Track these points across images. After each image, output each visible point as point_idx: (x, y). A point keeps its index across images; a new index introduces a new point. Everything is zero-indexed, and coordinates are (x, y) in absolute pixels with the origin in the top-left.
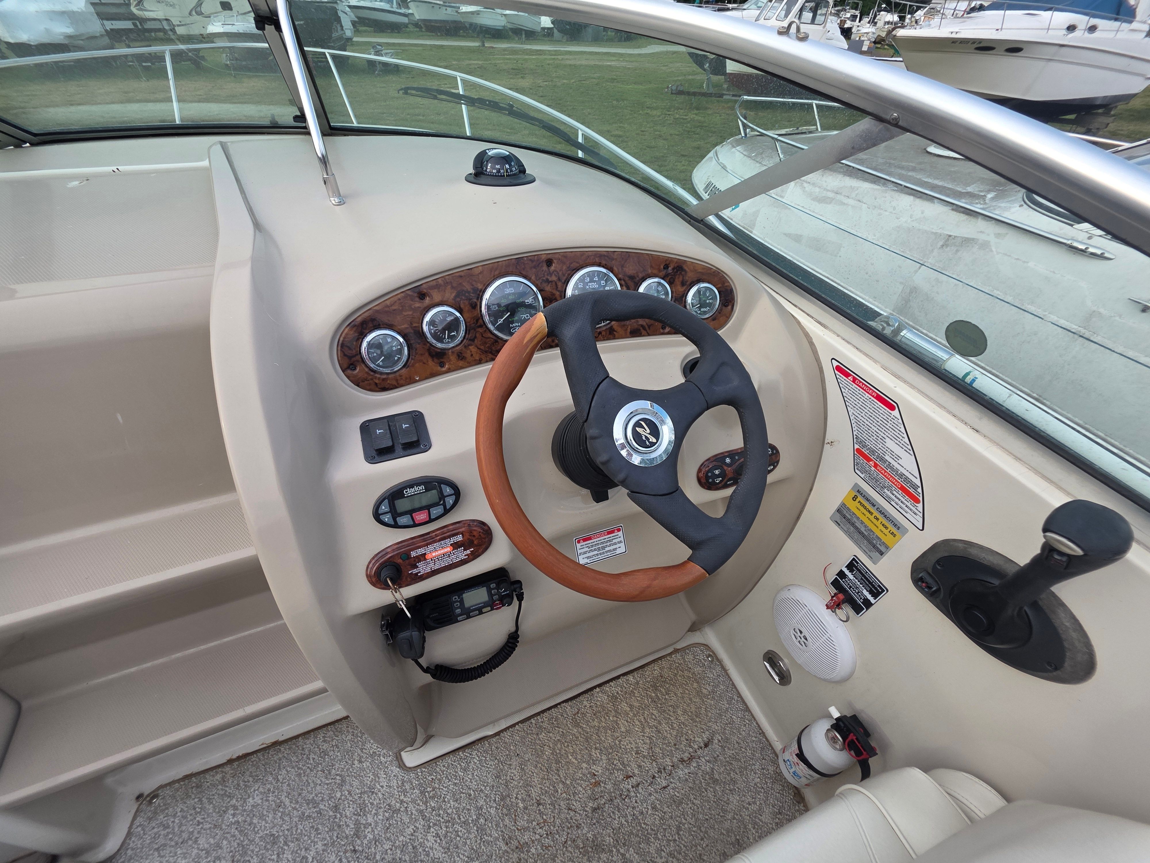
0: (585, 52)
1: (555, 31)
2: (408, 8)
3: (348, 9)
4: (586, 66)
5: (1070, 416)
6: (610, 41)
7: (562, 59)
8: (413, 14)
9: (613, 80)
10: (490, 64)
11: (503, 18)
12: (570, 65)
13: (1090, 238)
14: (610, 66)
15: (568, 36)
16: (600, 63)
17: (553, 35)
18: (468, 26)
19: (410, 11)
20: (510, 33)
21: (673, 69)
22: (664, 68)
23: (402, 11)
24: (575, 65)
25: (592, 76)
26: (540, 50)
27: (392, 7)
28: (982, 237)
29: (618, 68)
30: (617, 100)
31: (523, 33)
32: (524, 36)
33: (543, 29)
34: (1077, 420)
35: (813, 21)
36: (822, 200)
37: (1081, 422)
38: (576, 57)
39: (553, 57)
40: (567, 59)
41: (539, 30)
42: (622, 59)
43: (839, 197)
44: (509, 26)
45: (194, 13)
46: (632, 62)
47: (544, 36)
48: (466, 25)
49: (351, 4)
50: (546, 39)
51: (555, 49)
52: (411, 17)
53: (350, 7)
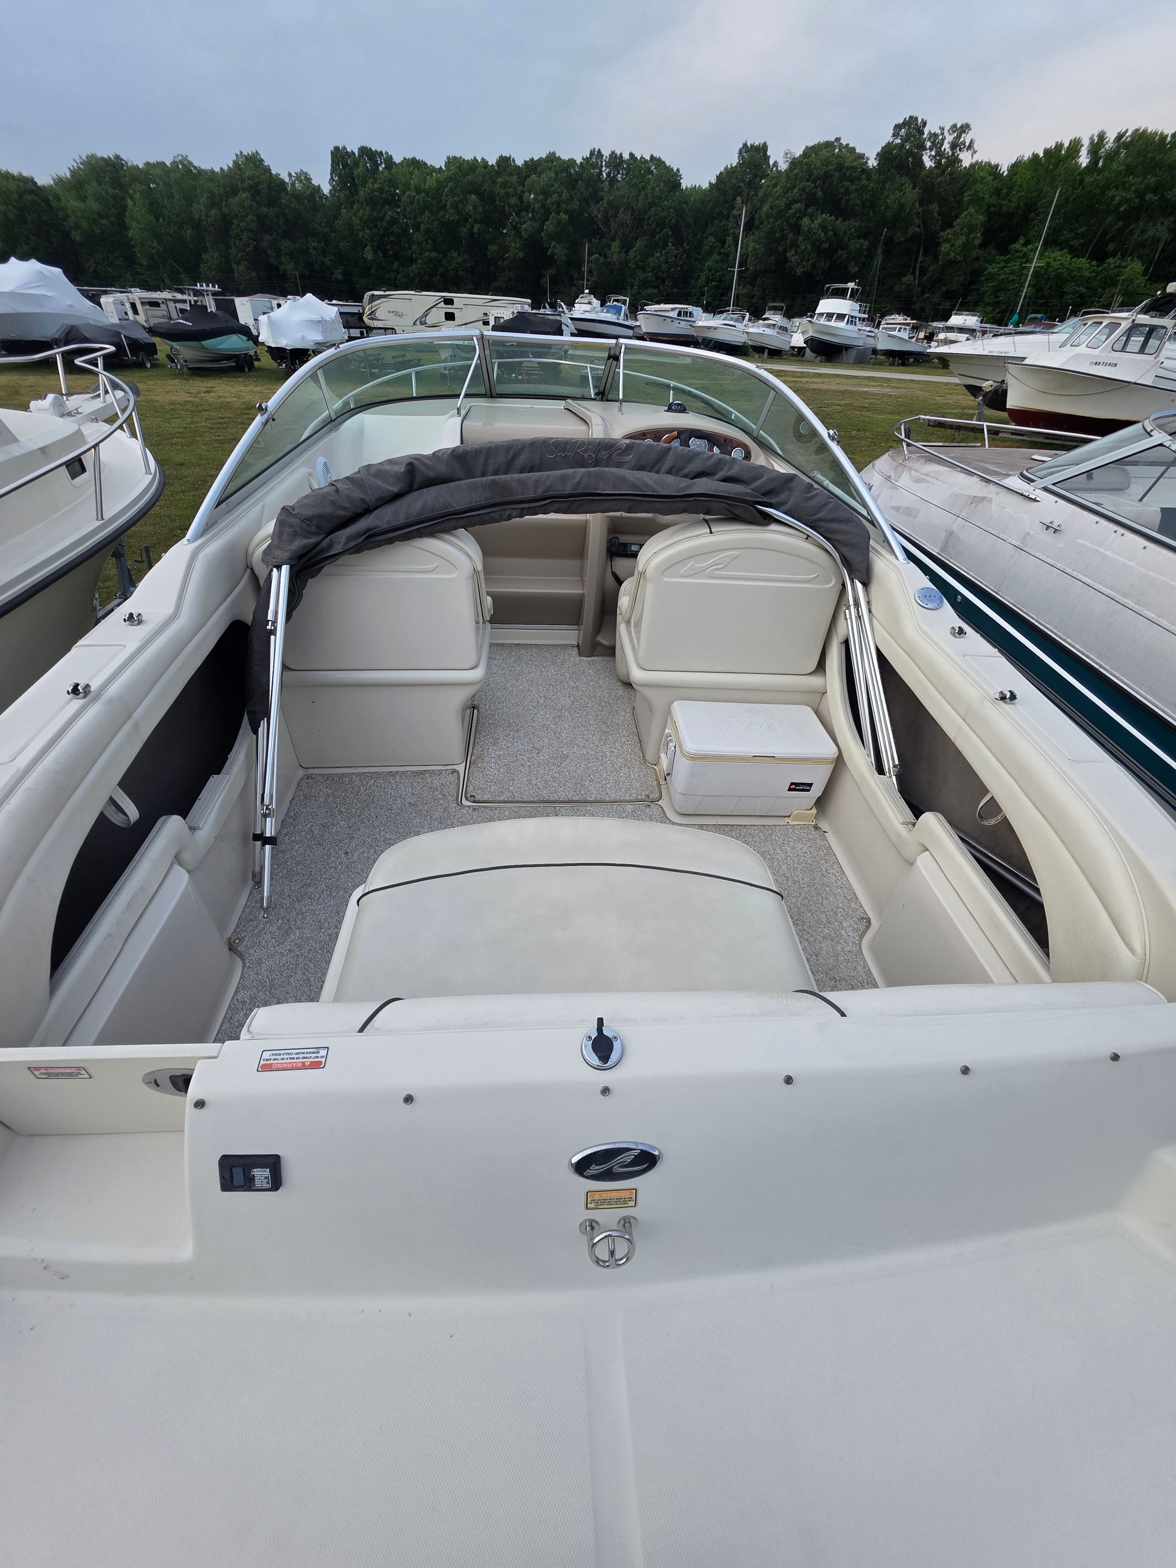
0: (839, 376)
1: (808, 350)
2: (636, 320)
3: (569, 321)
4: (834, 391)
5: (1009, 599)
6: (878, 365)
7: (807, 382)
8: (640, 326)
9: (863, 408)
10: (716, 384)
11: (745, 335)
12: (814, 390)
13: (1034, 490)
14: (866, 392)
15: (824, 357)
16: (854, 389)
17: (803, 355)
18: (700, 341)
19: (638, 323)
20: (751, 350)
21: (950, 401)
22: (937, 398)
23: (629, 323)
24: (819, 390)
25: (838, 402)
26: (783, 371)
27: (618, 319)
28: (989, 496)
29: (877, 395)
30: (858, 430)
31: (766, 351)
32: (766, 354)
33: (793, 348)
34: (1011, 601)
35: (1142, 351)
36: (918, 481)
37: (1013, 602)
38: (826, 380)
39: (796, 379)
40: (812, 383)
41: (788, 348)
42: (886, 385)
43: (928, 478)
44: (750, 343)
45: (418, 323)
46: (899, 388)
47: (793, 355)
48: (699, 339)
49: (574, 316)
50: (795, 358)
51: (801, 370)
52: (636, 330)
53: (572, 319)
